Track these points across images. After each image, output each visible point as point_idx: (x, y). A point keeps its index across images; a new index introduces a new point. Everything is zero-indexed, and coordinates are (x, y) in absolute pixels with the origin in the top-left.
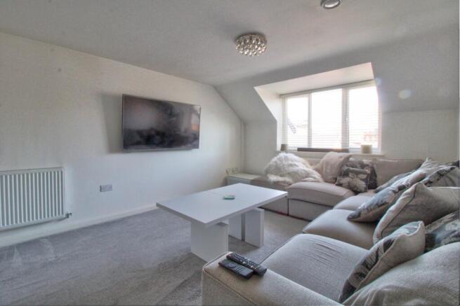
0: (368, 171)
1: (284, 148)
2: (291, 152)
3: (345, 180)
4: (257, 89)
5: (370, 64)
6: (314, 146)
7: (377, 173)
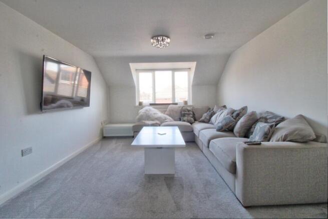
0: (191, 113)
1: (140, 104)
2: (147, 106)
3: (185, 118)
4: (130, 64)
5: (196, 62)
6: (157, 102)
7: (195, 113)
